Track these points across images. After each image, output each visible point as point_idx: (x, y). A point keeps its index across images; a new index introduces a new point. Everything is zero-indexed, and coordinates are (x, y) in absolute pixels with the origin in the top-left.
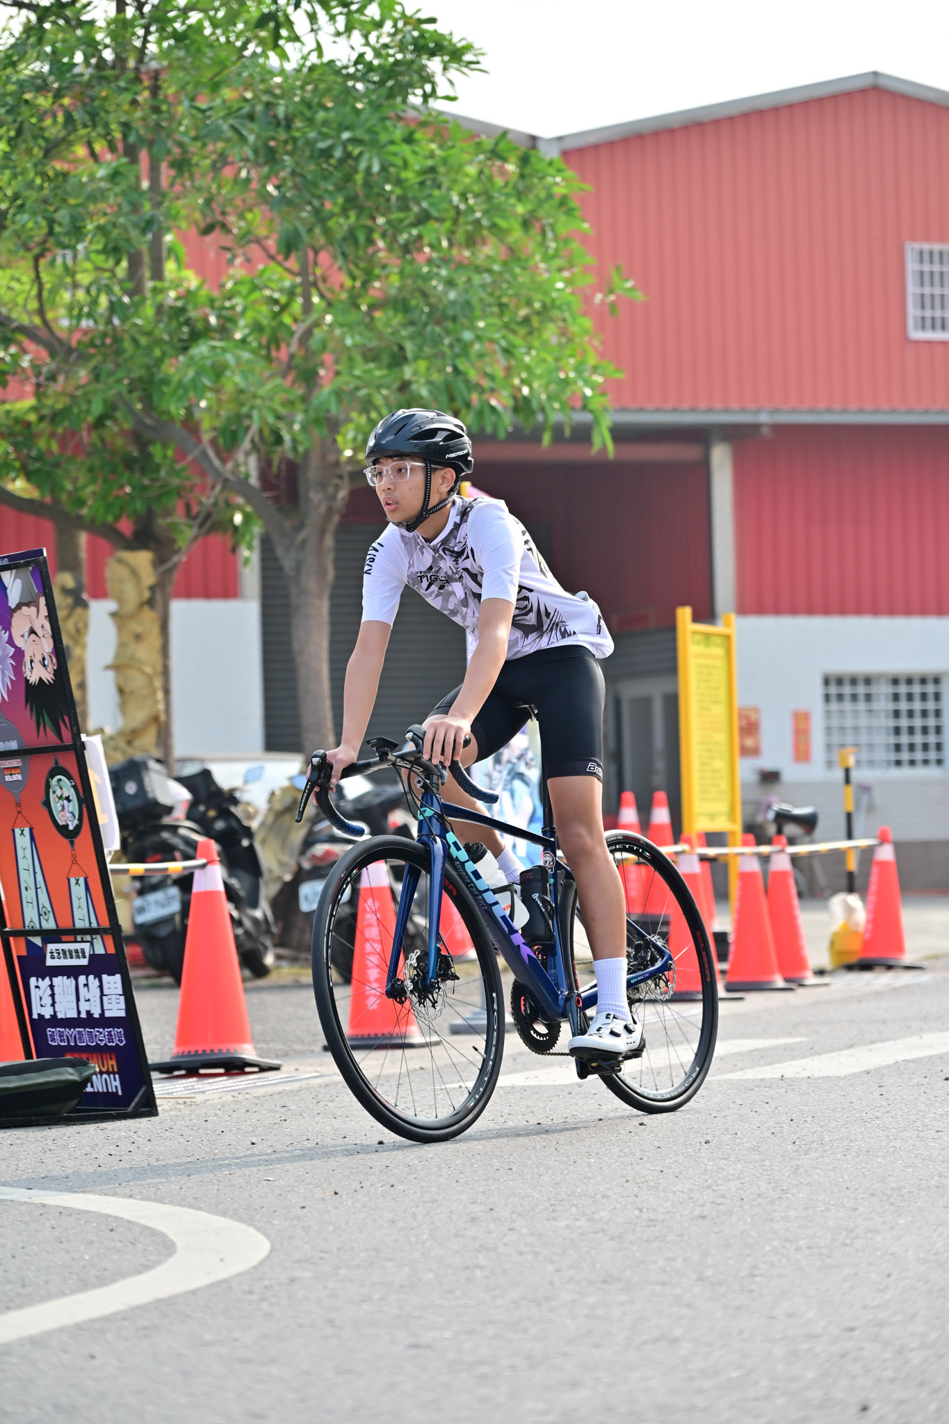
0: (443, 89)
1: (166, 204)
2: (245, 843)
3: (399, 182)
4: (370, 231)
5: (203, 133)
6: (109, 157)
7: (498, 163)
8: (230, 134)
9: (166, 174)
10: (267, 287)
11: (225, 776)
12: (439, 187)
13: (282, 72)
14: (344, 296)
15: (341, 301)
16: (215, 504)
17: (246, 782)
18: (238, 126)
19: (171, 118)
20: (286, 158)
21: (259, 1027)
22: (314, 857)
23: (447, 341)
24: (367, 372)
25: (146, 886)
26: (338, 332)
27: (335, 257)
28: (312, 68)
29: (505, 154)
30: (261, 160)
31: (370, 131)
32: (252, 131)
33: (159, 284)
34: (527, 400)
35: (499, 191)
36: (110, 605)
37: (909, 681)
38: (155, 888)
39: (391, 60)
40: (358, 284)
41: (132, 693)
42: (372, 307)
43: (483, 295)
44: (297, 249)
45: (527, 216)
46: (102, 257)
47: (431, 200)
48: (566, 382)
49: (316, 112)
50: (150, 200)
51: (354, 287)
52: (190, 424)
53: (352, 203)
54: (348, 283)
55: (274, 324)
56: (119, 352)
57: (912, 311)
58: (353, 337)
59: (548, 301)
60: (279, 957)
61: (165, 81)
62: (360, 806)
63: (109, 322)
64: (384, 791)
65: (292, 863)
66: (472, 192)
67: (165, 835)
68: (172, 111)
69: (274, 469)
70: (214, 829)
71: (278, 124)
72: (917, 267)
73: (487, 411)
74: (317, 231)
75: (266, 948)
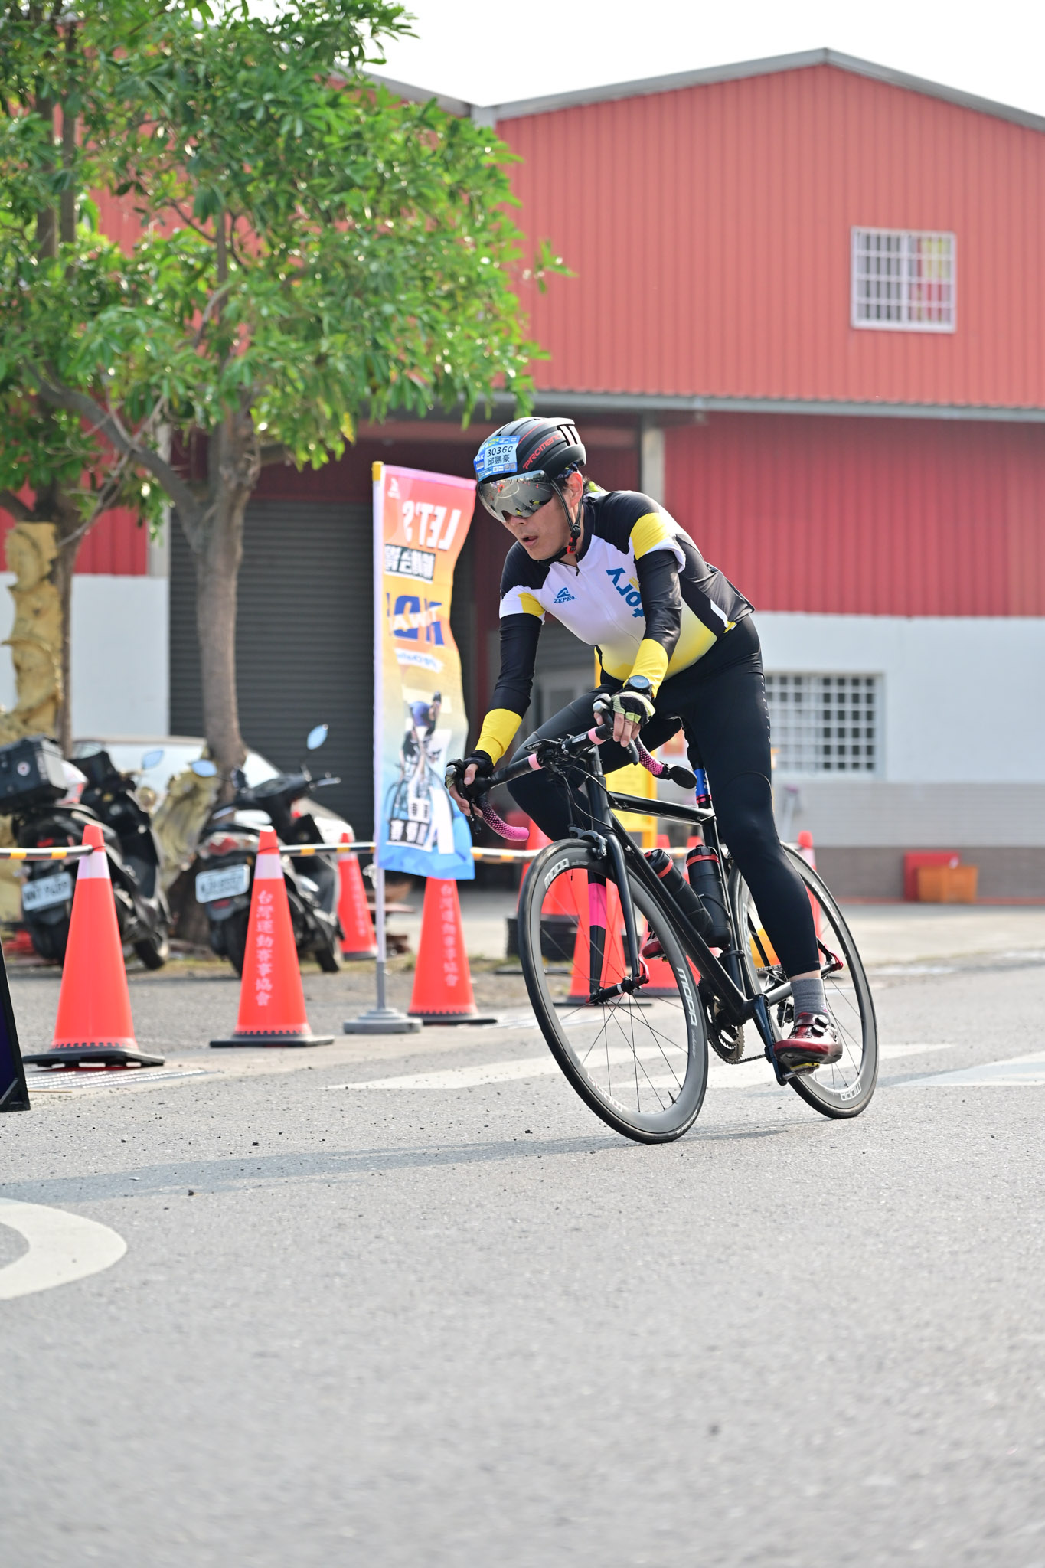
0: (371, 51)
1: (78, 162)
2: (142, 829)
3: (322, 146)
4: (291, 198)
5: (118, 89)
6: (21, 111)
7: (426, 131)
8: (147, 91)
9: (80, 129)
10: (182, 252)
11: (123, 760)
12: (365, 154)
13: (206, 28)
14: (261, 263)
15: (258, 269)
16: (121, 476)
17: (144, 767)
18: (155, 83)
19: (87, 71)
20: (205, 117)
21: (146, 1021)
22: (212, 846)
23: (366, 314)
24: (281, 343)
25: (37, 871)
26: (253, 301)
27: (253, 224)
28: (236, 26)
29: (433, 122)
30: (179, 120)
31: (293, 92)
32: (170, 90)
33: (69, 246)
34: (449, 379)
35: (427, 160)
36: (10, 578)
37: (841, 682)
38: (46, 873)
39: (318, 20)
40: (276, 252)
41: (30, 670)
42: (291, 276)
43: (405, 267)
44: (214, 213)
45: (454, 187)
46: (11, 217)
47: (354, 167)
48: (490, 362)
49: (238, 72)
50: (63, 156)
51: (272, 255)
52: (98, 392)
53: (271, 168)
54: (267, 250)
55: (188, 290)
56: (25, 315)
57: (857, 298)
58: (269, 307)
59: (473, 275)
60: (173, 949)
61: (81, 34)
62: (262, 795)
63: (15, 283)
64: (288, 780)
65: (190, 852)
66: (398, 160)
67: (58, 819)
68: (88, 65)
69: (185, 443)
70: (109, 814)
71: (197, 81)
72: (863, 253)
73: (407, 386)
74: (236, 196)
75: (161, 939)
